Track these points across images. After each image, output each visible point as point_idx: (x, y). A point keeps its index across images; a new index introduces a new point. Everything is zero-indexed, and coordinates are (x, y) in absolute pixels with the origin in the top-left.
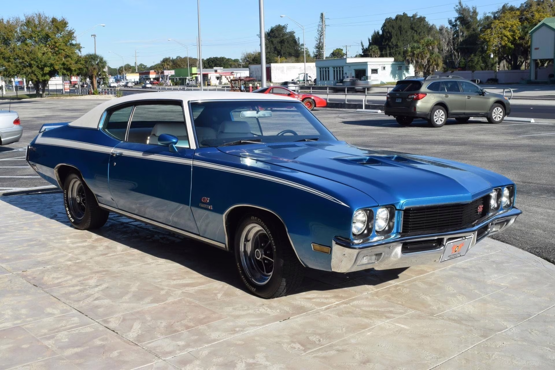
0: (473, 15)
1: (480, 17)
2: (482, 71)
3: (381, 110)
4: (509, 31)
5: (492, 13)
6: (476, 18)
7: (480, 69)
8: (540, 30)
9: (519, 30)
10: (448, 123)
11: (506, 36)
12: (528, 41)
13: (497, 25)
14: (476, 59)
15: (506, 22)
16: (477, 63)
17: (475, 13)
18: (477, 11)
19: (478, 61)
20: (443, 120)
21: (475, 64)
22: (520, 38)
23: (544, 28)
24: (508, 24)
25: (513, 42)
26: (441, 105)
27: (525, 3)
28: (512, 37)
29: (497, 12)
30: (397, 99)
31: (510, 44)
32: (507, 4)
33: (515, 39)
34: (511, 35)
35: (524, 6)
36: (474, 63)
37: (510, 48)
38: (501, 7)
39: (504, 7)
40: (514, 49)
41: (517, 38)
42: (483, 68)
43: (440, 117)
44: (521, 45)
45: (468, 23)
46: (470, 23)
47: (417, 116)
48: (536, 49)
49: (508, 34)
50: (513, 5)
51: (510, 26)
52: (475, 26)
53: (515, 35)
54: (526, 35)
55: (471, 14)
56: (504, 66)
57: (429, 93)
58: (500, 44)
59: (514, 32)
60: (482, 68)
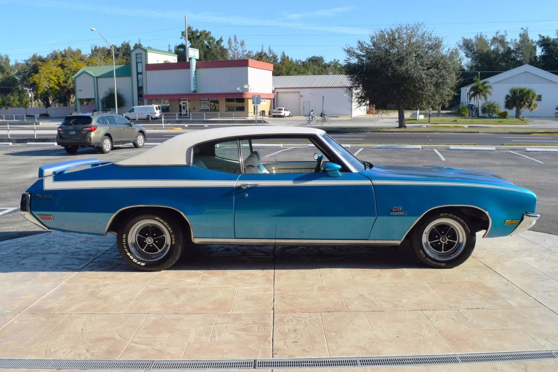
0: (6, 61)
1: (12, 63)
2: (17, 108)
3: (12, 143)
4: (55, 76)
5: (25, 61)
6: (9, 64)
7: (16, 106)
8: (81, 76)
9: (62, 76)
10: (113, 149)
11: (52, 80)
12: (70, 84)
13: (44, 70)
14: (12, 98)
15: (51, 69)
16: (14, 101)
17: (7, 60)
18: (9, 58)
19: (14, 100)
20: (109, 147)
21: (12, 102)
22: (64, 82)
23: (84, 74)
24: (52, 70)
25: (59, 85)
26: (108, 135)
27: (51, 54)
28: (57, 80)
29: (28, 60)
30: (70, 132)
31: (56, 87)
32: (36, 54)
33: (59, 83)
34: (56, 79)
35: (50, 56)
36: (10, 101)
37: (56, 90)
38: (32, 56)
39: (34, 56)
40: (59, 91)
41: (61, 82)
42: (19, 105)
43: (107, 145)
44: (65, 87)
45: (2, 68)
46: (4, 68)
47: (92, 145)
48: (80, 90)
49: (54, 78)
50: (41, 55)
51: (55, 72)
52: (8, 70)
53: (60, 80)
54: (68, 79)
55: (4, 61)
56: (36, 104)
57: (99, 126)
58: (49, 86)
59: (58, 77)
60: (17, 105)
